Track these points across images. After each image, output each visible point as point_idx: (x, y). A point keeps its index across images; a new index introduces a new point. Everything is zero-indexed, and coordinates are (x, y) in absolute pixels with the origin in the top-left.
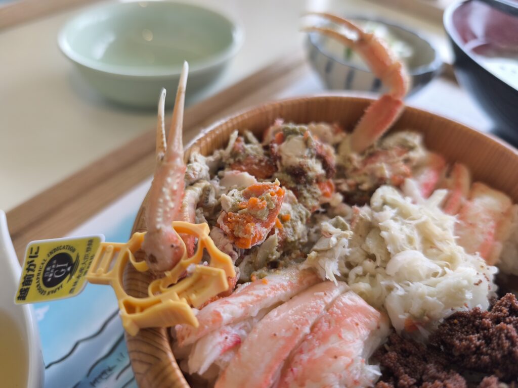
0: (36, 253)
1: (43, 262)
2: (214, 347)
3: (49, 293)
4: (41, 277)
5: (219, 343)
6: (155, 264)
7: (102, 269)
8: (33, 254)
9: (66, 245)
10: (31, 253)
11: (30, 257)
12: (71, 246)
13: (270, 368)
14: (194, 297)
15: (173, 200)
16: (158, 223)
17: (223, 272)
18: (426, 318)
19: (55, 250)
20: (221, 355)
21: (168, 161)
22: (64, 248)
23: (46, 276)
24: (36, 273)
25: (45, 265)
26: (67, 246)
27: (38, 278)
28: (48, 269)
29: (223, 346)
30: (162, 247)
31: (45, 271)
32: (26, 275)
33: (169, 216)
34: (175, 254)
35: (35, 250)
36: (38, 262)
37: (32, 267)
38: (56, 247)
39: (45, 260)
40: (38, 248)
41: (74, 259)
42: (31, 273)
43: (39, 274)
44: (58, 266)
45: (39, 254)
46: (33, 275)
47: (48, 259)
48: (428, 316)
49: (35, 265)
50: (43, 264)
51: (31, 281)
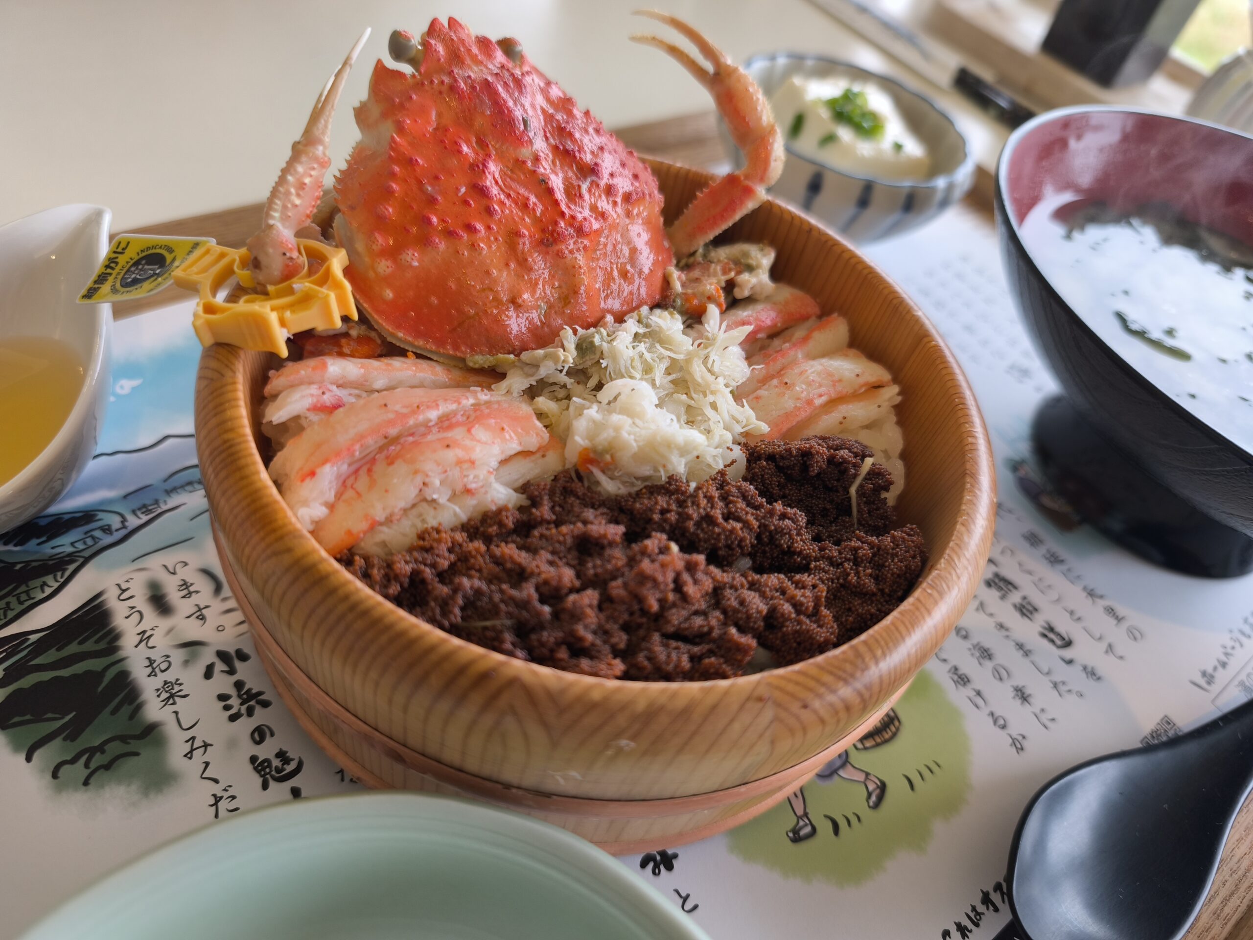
0: (124, 249)
1: (129, 260)
2: (303, 397)
3: (123, 293)
4: (120, 277)
5: (312, 395)
6: (258, 271)
7: (195, 269)
8: (120, 250)
9: (164, 244)
10: (117, 248)
11: (115, 252)
12: (171, 246)
13: (361, 437)
14: (288, 314)
15: (298, 195)
16: (273, 218)
17: (332, 297)
18: (608, 457)
19: (148, 248)
20: (308, 410)
21: (306, 145)
22: (161, 248)
23: (126, 276)
24: (115, 273)
25: (130, 264)
26: (166, 246)
27: (116, 278)
28: (133, 269)
29: (315, 400)
30: (271, 250)
31: (128, 271)
32: (103, 273)
33: (290, 214)
34: (287, 266)
35: (123, 245)
36: (122, 260)
37: (113, 265)
38: (150, 245)
39: (131, 259)
40: (128, 243)
41: (168, 261)
42: (109, 271)
43: (119, 274)
44: (146, 267)
45: (126, 251)
46: (110, 274)
47: (136, 258)
48: (612, 457)
49: (117, 263)
50: (127, 262)
51: (107, 280)
